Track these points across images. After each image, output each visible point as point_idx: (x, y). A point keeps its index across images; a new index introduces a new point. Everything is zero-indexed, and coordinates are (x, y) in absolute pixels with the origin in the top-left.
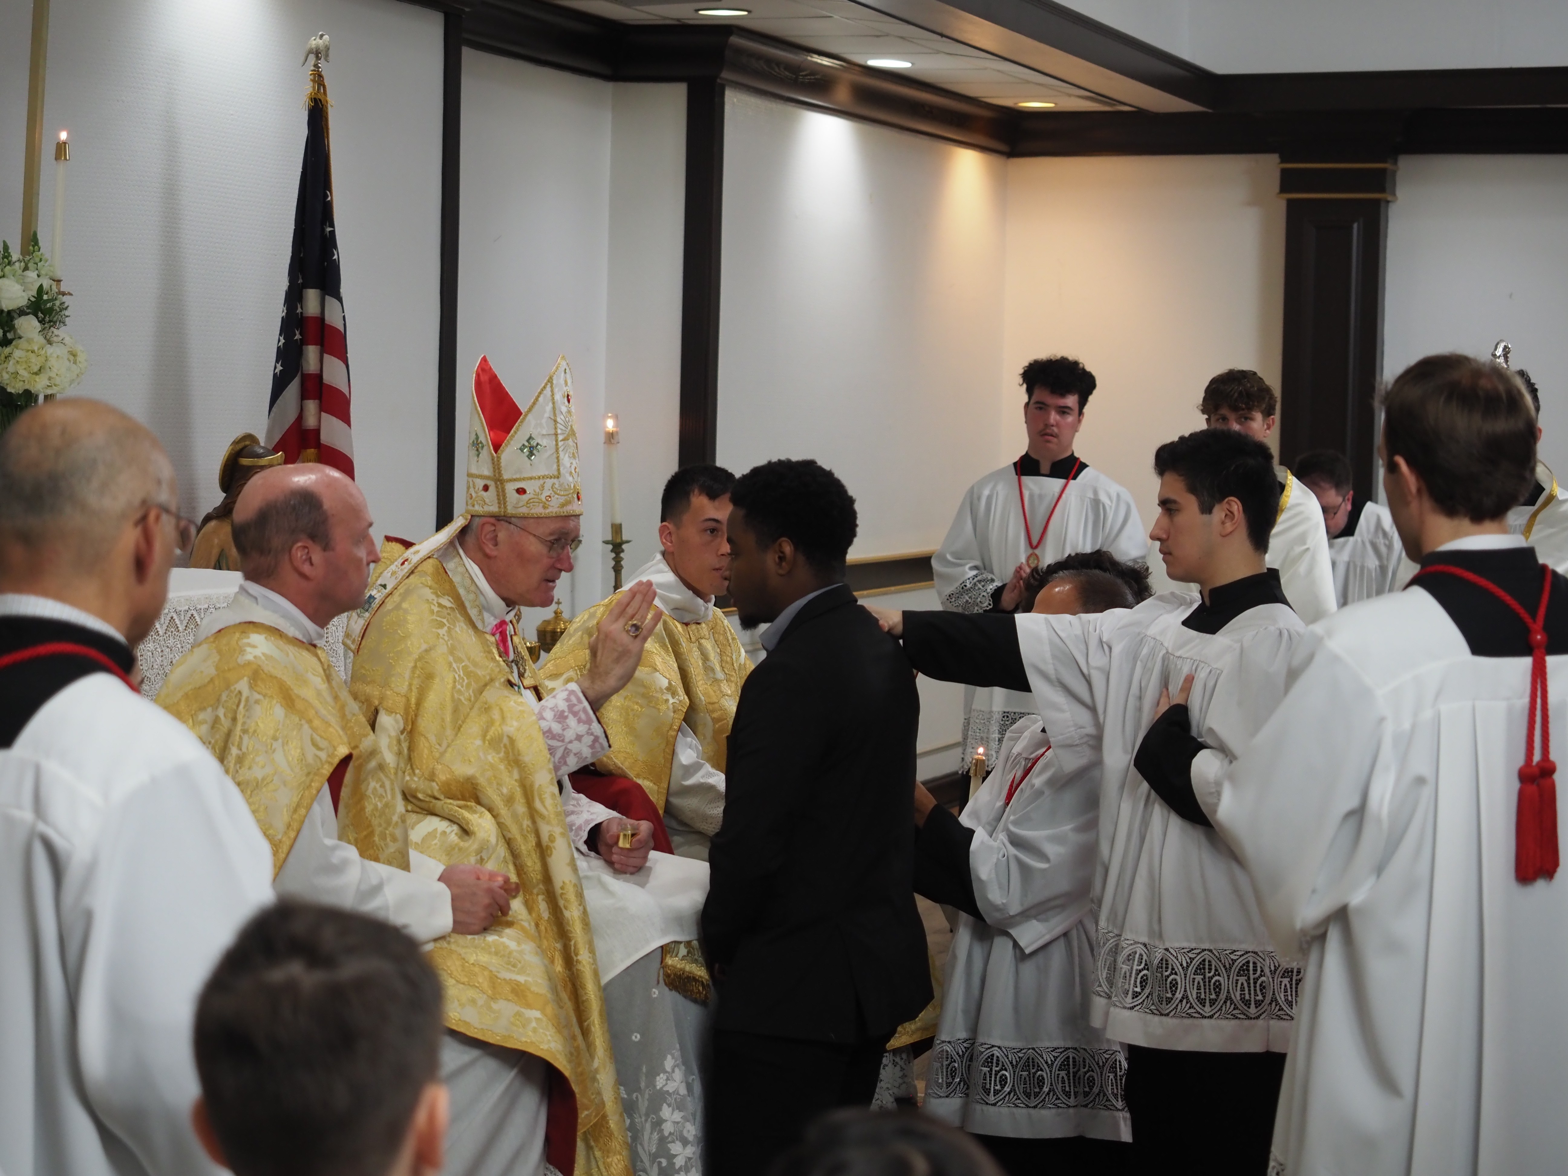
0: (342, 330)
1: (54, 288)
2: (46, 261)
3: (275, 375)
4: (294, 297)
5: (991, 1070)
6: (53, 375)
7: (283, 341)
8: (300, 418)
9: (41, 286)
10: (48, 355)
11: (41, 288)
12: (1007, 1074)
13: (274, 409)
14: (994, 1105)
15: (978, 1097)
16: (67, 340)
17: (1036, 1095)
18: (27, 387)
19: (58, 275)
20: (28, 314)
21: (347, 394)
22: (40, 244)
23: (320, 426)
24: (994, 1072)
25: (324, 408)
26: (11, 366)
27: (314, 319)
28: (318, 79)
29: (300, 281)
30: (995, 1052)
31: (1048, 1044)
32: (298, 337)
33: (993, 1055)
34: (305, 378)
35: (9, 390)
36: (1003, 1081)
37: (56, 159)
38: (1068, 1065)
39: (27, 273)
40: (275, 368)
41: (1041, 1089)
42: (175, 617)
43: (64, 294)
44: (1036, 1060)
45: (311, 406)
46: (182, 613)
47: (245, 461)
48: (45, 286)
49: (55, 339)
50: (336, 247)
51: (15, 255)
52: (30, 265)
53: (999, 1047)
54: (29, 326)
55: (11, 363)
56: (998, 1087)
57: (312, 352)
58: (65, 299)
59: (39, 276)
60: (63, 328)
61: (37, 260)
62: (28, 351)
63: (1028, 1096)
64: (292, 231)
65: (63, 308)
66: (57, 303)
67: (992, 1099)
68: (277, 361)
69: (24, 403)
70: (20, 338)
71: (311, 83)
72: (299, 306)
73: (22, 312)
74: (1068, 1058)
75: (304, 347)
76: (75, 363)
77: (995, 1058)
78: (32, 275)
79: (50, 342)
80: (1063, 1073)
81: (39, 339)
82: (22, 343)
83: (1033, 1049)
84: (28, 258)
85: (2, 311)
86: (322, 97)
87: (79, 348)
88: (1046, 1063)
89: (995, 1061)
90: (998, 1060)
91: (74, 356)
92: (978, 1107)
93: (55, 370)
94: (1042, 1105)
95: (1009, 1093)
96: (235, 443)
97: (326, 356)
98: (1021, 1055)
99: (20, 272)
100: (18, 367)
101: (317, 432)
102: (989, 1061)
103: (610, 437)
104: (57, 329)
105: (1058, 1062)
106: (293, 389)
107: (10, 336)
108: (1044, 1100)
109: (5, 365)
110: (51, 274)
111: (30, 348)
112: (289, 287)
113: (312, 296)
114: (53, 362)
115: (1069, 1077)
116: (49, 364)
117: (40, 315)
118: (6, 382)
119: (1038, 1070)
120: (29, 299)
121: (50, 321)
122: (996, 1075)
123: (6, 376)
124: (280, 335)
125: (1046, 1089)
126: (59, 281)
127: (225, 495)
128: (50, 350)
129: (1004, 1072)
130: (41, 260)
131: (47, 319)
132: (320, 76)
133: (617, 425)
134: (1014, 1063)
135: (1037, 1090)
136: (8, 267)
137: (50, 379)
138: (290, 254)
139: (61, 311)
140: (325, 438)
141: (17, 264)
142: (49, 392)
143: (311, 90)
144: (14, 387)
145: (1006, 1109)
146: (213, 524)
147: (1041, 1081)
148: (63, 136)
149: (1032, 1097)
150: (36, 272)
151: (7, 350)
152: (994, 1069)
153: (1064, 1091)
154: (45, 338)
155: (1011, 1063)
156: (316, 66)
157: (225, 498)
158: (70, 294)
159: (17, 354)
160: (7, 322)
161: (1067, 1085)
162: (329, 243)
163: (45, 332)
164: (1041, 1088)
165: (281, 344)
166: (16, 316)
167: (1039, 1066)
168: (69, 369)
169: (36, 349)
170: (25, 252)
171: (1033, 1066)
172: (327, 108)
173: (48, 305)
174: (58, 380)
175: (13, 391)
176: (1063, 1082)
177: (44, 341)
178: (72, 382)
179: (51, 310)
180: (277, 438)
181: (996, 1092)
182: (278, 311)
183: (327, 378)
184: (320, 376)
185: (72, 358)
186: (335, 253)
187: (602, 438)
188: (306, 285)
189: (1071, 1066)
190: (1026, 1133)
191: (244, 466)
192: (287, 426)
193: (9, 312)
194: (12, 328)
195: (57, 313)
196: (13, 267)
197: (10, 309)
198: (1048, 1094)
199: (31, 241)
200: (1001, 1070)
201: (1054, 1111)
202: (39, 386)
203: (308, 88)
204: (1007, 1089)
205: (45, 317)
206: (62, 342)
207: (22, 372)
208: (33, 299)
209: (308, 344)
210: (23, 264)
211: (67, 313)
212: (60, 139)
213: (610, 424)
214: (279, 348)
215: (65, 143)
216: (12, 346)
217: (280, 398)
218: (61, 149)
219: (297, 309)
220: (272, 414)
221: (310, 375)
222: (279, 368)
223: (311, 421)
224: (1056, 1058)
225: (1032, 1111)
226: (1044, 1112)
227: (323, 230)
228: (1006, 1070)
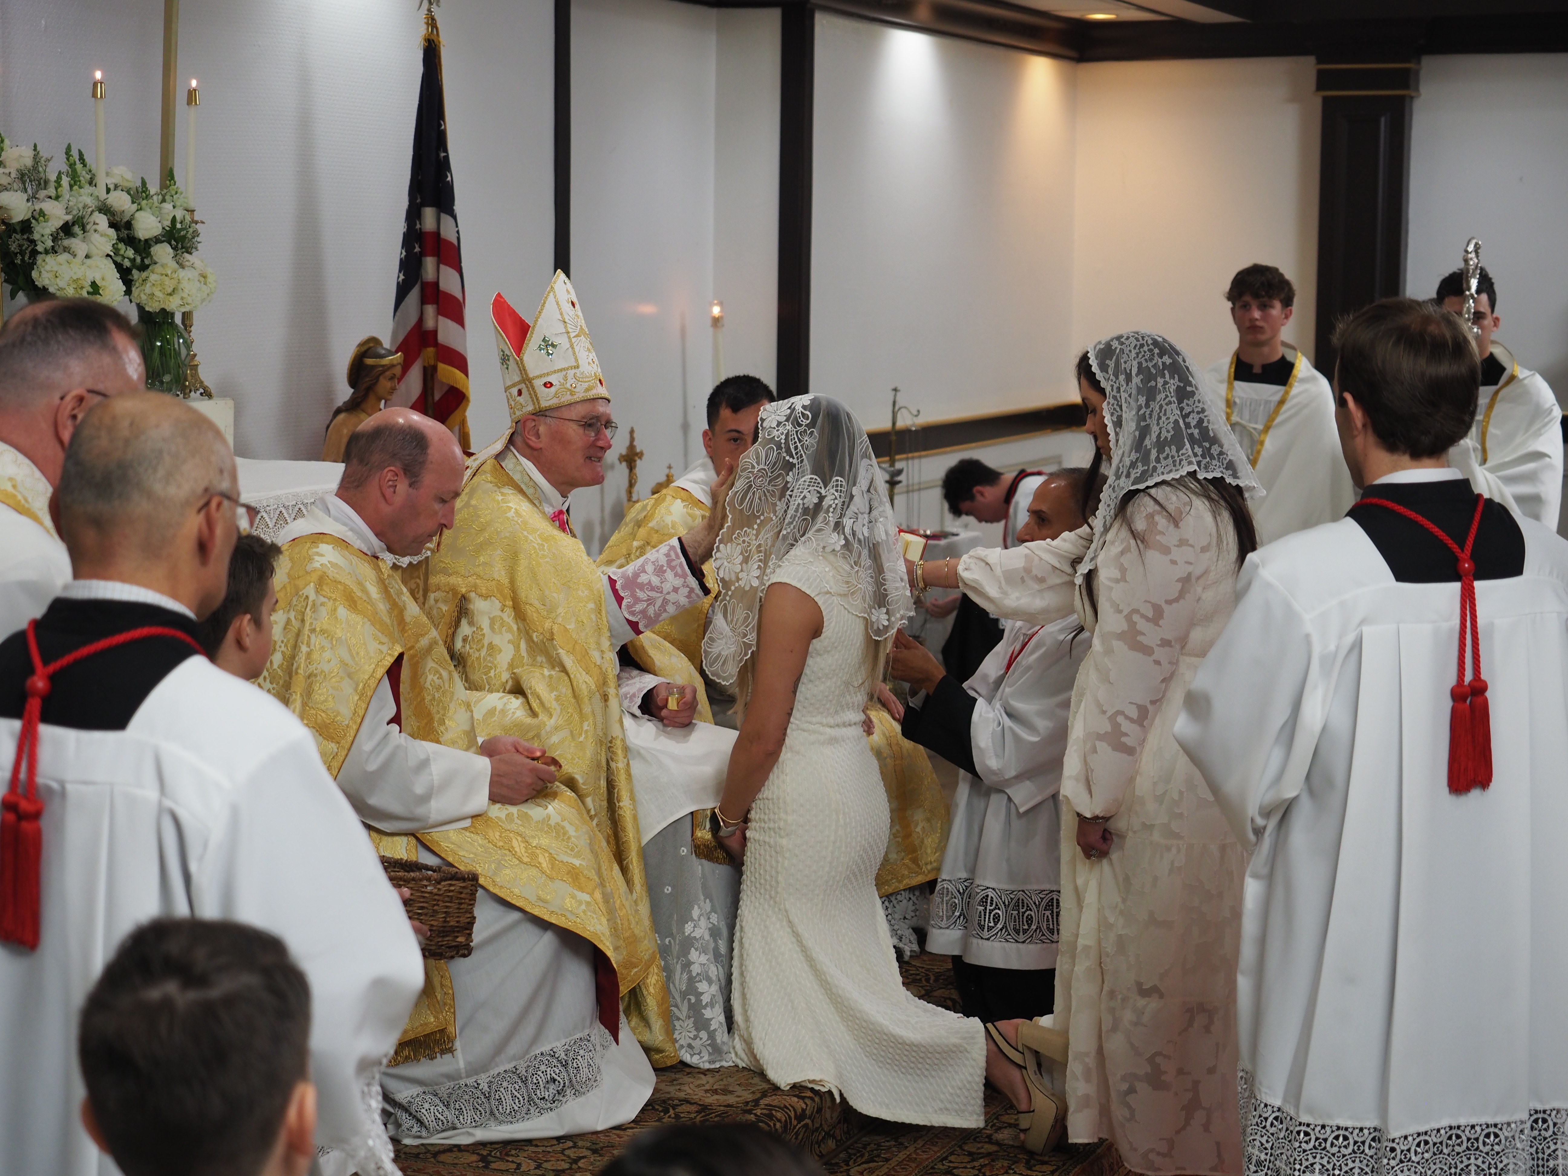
0: (455, 242)
1: (188, 218)
2: (181, 193)
3: (398, 283)
4: (413, 215)
5: (986, 909)
6: (185, 295)
7: (404, 253)
8: (421, 320)
9: (174, 217)
10: (180, 277)
11: (174, 219)
12: (1000, 913)
13: (398, 314)
14: (988, 939)
15: (974, 932)
16: (198, 263)
17: (1025, 931)
18: (163, 306)
19: (192, 205)
20: (163, 242)
21: (461, 300)
22: (176, 179)
23: (437, 327)
24: (988, 911)
25: (442, 312)
26: (148, 288)
27: (433, 233)
28: (432, 22)
29: (419, 201)
30: (990, 894)
31: (1036, 887)
32: (417, 249)
33: (987, 896)
34: (425, 286)
35: (147, 309)
36: (997, 919)
37: (188, 104)
38: (1052, 905)
39: (164, 205)
40: (398, 277)
41: (1030, 927)
42: (284, 511)
43: (196, 222)
44: (1025, 901)
45: (430, 310)
46: (290, 508)
47: (369, 361)
48: (178, 219)
49: (187, 263)
50: (450, 171)
51: (153, 188)
52: (167, 197)
53: (993, 889)
54: (163, 253)
55: (148, 285)
56: (992, 924)
57: (429, 263)
58: (199, 227)
59: (174, 207)
60: (195, 253)
61: (174, 193)
62: (162, 275)
63: (1018, 932)
64: (411, 157)
65: (196, 234)
66: (191, 230)
67: (986, 934)
68: (400, 271)
69: (161, 320)
70: (156, 263)
71: (425, 26)
72: (418, 222)
73: (157, 240)
74: (1053, 899)
75: (423, 259)
76: (205, 284)
77: (989, 899)
78: (168, 206)
79: (182, 266)
80: (1048, 913)
81: (173, 264)
82: (158, 268)
83: (1023, 891)
84: (165, 191)
85: (140, 240)
86: (434, 38)
87: (209, 271)
88: (1035, 903)
89: (989, 901)
90: (992, 900)
91: (205, 277)
92: (975, 941)
93: (186, 291)
94: (1030, 940)
95: (1001, 930)
96: (361, 345)
97: (442, 267)
98: (1012, 896)
99: (156, 204)
100: (154, 288)
101: (435, 333)
102: (984, 901)
103: (716, 322)
104: (191, 253)
105: (1044, 903)
106: (414, 295)
107: (147, 262)
108: (1032, 936)
109: (143, 287)
110: (185, 205)
111: (164, 272)
112: (409, 206)
113: (429, 214)
114: (185, 284)
115: (1052, 916)
116: (181, 286)
117: (173, 242)
118: (144, 302)
119: (1027, 910)
120: (163, 228)
121: (182, 248)
122: (990, 913)
123: (144, 297)
124: (402, 248)
125: (1034, 927)
126: (194, 211)
127: (352, 390)
128: (182, 273)
129: (997, 911)
130: (176, 193)
131: (180, 246)
132: (433, 19)
133: (721, 311)
134: (1007, 903)
135: (1026, 927)
136: (145, 202)
137: (182, 298)
138: (409, 177)
139: (194, 238)
140: (441, 338)
141: (155, 197)
142: (183, 310)
143: (425, 32)
144: (151, 307)
145: (999, 944)
146: (342, 416)
147: (1030, 920)
148: (194, 83)
149: (1021, 933)
150: (172, 204)
151: (144, 275)
152: (988, 908)
153: (1048, 928)
154: (177, 263)
155: (1004, 903)
156: (429, 10)
157: (354, 393)
158: (203, 223)
159: (153, 277)
160: (145, 249)
161: (1051, 923)
162: (444, 166)
163: (178, 257)
164: (1030, 925)
165: (403, 256)
166: (152, 243)
167: (1028, 906)
168: (199, 289)
169: (169, 273)
170: (163, 186)
171: (1023, 906)
172: (439, 47)
173: (182, 233)
174: (189, 300)
175: (151, 310)
176: (1048, 921)
177: (177, 266)
178: (203, 300)
179: (184, 237)
180: (401, 338)
181: (990, 929)
182: (400, 227)
183: (443, 286)
184: (436, 284)
185: (202, 279)
186: (449, 175)
187: (709, 322)
188: (424, 204)
189: (1055, 907)
190: (1015, 965)
191: (367, 365)
192: (409, 328)
193: (146, 241)
194: (149, 255)
195: (190, 240)
196: (151, 201)
197: (147, 238)
198: (1036, 930)
199: (168, 176)
200: (995, 908)
201: (1039, 946)
202: (173, 305)
203: (422, 30)
204: (999, 926)
205: (177, 243)
206: (192, 266)
207: (158, 294)
208: (168, 229)
209: (426, 255)
210: (160, 197)
211: (199, 239)
212: (190, 85)
213: (716, 311)
214: (401, 259)
215: (195, 90)
216: (149, 271)
217: (403, 303)
218: (191, 95)
219: (416, 225)
220: (396, 318)
221: (428, 283)
222: (402, 277)
223: (430, 324)
224: (1042, 899)
225: (1020, 945)
226: (1031, 946)
227: (438, 155)
228: (999, 909)
